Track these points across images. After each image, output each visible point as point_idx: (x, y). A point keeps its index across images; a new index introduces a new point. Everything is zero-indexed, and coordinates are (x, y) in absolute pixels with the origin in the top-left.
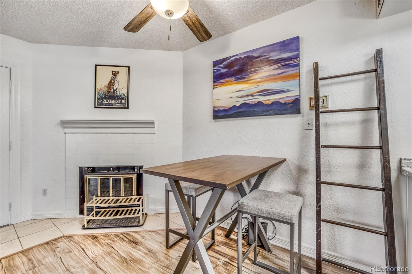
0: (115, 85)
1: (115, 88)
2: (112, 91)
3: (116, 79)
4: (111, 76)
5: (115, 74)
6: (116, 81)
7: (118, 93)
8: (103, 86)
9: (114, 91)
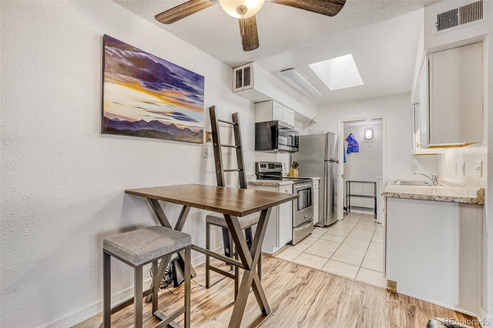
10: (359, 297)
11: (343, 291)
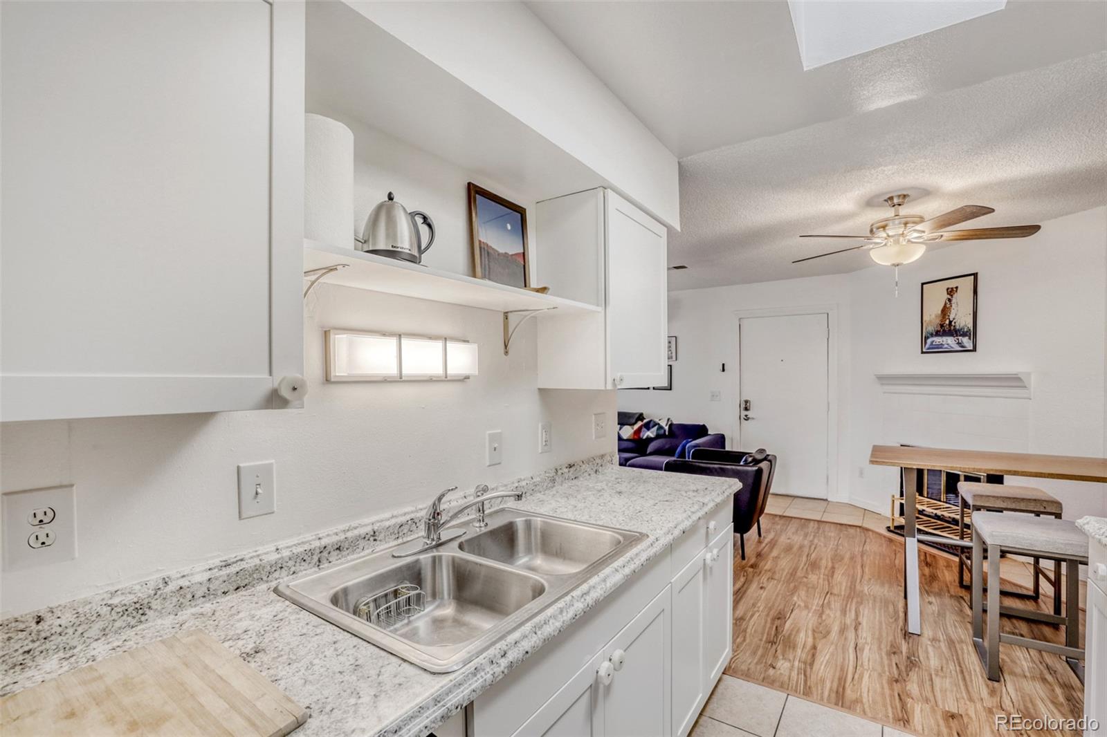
0: (952, 311)
1: (952, 317)
2: (947, 322)
3: (954, 300)
4: (945, 296)
5: (951, 292)
6: (953, 305)
8: (933, 316)
9: (950, 322)
10: (781, 657)
11: (811, 669)
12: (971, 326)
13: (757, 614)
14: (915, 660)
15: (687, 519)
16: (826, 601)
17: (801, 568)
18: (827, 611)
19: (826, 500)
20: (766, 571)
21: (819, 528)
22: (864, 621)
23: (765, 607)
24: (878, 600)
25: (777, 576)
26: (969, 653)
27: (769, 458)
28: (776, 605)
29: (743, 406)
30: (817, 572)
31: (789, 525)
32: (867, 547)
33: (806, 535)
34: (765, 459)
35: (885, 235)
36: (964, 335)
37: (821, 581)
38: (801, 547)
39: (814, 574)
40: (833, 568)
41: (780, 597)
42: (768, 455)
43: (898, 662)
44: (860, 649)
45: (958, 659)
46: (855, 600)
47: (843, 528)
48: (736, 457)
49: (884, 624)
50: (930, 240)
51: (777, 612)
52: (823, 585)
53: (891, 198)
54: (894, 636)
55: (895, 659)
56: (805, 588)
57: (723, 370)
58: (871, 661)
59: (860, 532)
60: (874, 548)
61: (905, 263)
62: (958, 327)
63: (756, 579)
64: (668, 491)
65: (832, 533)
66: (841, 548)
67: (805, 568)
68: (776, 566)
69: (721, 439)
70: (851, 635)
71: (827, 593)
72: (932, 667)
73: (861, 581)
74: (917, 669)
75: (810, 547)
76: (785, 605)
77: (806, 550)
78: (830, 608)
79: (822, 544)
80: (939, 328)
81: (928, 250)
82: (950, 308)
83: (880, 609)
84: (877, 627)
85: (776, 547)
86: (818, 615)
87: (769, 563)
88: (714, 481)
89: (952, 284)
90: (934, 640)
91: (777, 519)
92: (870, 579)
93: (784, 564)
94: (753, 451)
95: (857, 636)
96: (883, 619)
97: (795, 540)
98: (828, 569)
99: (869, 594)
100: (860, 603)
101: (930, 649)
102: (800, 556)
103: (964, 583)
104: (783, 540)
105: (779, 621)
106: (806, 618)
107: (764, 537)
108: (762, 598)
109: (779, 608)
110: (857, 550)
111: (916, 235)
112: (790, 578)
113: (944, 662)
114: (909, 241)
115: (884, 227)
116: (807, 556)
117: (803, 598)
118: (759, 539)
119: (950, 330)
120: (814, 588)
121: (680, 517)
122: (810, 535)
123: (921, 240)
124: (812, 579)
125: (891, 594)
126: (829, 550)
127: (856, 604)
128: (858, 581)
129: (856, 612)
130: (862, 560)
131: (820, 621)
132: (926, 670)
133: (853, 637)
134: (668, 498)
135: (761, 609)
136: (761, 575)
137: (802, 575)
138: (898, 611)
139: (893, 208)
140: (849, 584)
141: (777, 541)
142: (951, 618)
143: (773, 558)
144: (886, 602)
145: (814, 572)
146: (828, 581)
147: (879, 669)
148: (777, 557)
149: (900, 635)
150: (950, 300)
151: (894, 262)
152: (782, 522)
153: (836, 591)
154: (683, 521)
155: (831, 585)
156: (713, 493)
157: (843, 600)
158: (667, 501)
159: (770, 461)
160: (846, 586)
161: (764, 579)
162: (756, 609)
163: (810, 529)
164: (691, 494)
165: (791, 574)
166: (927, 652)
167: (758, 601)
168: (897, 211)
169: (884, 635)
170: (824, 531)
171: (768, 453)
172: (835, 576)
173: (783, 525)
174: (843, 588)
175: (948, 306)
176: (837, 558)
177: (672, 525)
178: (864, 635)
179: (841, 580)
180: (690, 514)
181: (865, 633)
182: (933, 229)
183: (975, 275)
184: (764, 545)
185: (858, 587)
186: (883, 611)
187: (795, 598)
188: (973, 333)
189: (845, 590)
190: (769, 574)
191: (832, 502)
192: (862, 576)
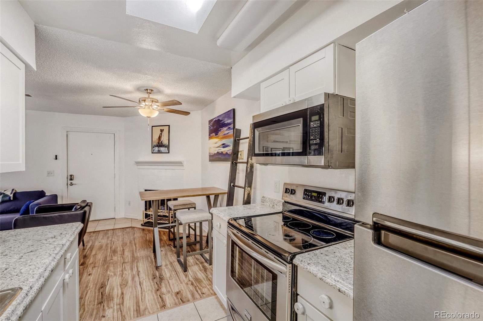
1: (162, 140)
2: (160, 142)
3: (162, 134)
4: (160, 132)
5: (162, 131)
7: (163, 143)
8: (156, 139)
9: (161, 142)
10: (107, 309)
11: (123, 306)
12: (168, 144)
13: (89, 291)
14: (162, 277)
15: (53, 260)
16: (123, 268)
17: (108, 255)
18: (125, 272)
19: (115, 218)
20: (90, 264)
21: (113, 233)
22: (141, 269)
23: (93, 285)
24: (144, 257)
25: (97, 265)
26: (177, 266)
27: (89, 204)
28: (99, 281)
29: (69, 178)
30: (117, 255)
31: (98, 236)
32: (135, 235)
33: (108, 238)
34: (87, 205)
35: (145, 104)
36: (165, 147)
37: (119, 258)
38: (107, 245)
39: (115, 256)
40: (123, 250)
41: (101, 275)
42: (88, 203)
43: (157, 281)
44: (142, 284)
45: (174, 269)
46: (135, 262)
47: (124, 230)
48: (69, 207)
49: (148, 267)
50: (160, 110)
51: (100, 284)
52: (120, 260)
53: (147, 90)
54: (153, 271)
55: (155, 280)
56: (112, 265)
57: (56, 159)
58: (147, 287)
59: (131, 229)
60: (138, 234)
61: (152, 117)
62: (164, 144)
63: (85, 271)
64: (30, 243)
65: (120, 233)
66: (125, 239)
67: (110, 255)
68: (96, 259)
69: (55, 197)
70: (137, 279)
71: (123, 263)
72: (168, 277)
73: (136, 252)
74: (163, 281)
75: (111, 243)
76: (104, 278)
77: (109, 246)
78: (126, 270)
79: (116, 240)
80: (158, 144)
81: (159, 113)
82: (161, 137)
83: (146, 261)
84: (146, 270)
85: (94, 249)
86: (121, 276)
87: (91, 259)
88: (65, 227)
89: (162, 128)
90: (166, 265)
91: (92, 234)
92: (139, 249)
93: (100, 257)
94: (79, 201)
95: (139, 278)
96: (147, 265)
97: (103, 242)
98: (121, 251)
99: (140, 256)
100: (138, 262)
101: (166, 270)
102: (107, 249)
103: (171, 238)
104: (97, 244)
105: (103, 288)
106: (116, 280)
107: (86, 246)
108: (91, 281)
109: (101, 281)
110: (132, 238)
111: (156, 107)
112: (104, 263)
113: (171, 272)
114: (153, 109)
115: (145, 101)
116: (111, 248)
117: (112, 271)
118: (83, 248)
119: (161, 145)
120: (116, 263)
121: (47, 261)
122: (110, 238)
123: (157, 109)
124: (115, 259)
125: (148, 253)
126: (120, 242)
127: (136, 263)
128: (135, 252)
129: (137, 267)
130: (135, 242)
131: (122, 279)
132: (166, 279)
133: (138, 279)
134: (32, 249)
135: (91, 287)
136: (88, 267)
137: (110, 259)
138: (152, 259)
139: (148, 94)
140: (131, 255)
141: (94, 246)
142: (169, 254)
143: (93, 255)
144: (147, 257)
145: (115, 255)
146: (122, 257)
147: (151, 289)
148: (95, 254)
149: (155, 269)
150: (161, 134)
151: (147, 116)
152: (94, 235)
153: (126, 261)
154: (50, 263)
155: (124, 259)
156: (67, 236)
157: (130, 263)
158: (32, 251)
159: (89, 206)
160: (130, 256)
161: (90, 269)
162: (88, 288)
163: (110, 235)
164: (51, 240)
165: (104, 260)
166: (165, 272)
167: (89, 283)
168: (149, 95)
169: (149, 272)
170: (116, 234)
171: (88, 202)
172: (125, 254)
173: (96, 236)
174: (129, 258)
175: (161, 136)
176: (124, 245)
177: (41, 270)
178: (142, 276)
179: (127, 254)
180: (54, 256)
181: (142, 275)
182: (162, 106)
183: (169, 126)
184: (86, 250)
185: (135, 255)
186: (147, 261)
187: (109, 273)
188: (168, 147)
189: (130, 258)
190: (92, 265)
191: (117, 219)
192: (136, 249)
